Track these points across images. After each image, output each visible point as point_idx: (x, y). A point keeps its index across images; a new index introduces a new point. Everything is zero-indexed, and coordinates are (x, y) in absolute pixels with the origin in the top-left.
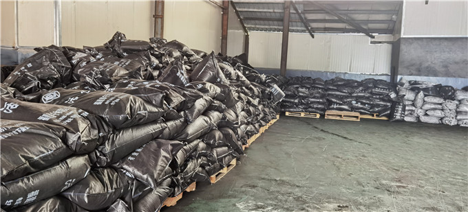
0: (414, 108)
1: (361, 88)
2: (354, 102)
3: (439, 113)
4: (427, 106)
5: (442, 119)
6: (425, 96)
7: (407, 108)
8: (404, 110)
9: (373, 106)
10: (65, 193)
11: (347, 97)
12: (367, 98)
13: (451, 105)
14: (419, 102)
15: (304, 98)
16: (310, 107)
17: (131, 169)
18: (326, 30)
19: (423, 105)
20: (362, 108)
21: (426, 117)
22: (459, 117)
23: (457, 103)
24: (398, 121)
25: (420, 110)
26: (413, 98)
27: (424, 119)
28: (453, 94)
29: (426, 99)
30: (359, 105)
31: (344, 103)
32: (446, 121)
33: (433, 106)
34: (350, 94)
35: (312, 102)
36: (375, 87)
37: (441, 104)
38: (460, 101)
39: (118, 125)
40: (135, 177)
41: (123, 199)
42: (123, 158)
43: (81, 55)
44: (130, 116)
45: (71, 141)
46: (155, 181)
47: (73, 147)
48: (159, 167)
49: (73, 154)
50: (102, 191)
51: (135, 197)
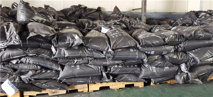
10: (165, 56)
17: (192, 54)
39: (188, 39)
40: (193, 58)
41: (186, 63)
42: (190, 50)
43: (203, 14)
44: (193, 35)
45: (166, 40)
46: (200, 60)
47: (166, 42)
48: (205, 56)
49: (167, 44)
50: (176, 58)
51: (192, 64)
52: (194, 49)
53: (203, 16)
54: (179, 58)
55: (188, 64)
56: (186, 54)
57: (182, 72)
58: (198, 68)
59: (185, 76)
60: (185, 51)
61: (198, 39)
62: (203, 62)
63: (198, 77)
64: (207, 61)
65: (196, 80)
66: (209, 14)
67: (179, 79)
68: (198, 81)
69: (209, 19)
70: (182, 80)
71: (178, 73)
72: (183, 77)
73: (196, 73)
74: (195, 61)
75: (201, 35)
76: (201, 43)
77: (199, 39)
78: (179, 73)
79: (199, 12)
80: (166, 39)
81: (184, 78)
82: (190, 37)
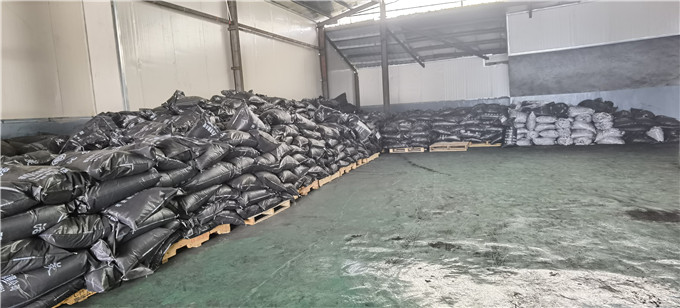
0: (526, 131)
1: (469, 116)
2: (463, 131)
3: (553, 134)
4: (539, 128)
5: (557, 139)
6: (537, 116)
7: (518, 132)
8: (515, 134)
9: (483, 133)
10: (41, 236)
11: (455, 127)
12: (477, 125)
13: (564, 124)
14: (531, 124)
15: (406, 132)
16: (413, 142)
18: (435, 57)
19: (536, 126)
20: (472, 137)
21: (539, 140)
22: (573, 136)
23: (571, 120)
24: (510, 147)
25: (533, 132)
26: (524, 120)
27: (538, 141)
28: (566, 111)
29: (538, 120)
30: (469, 134)
31: (453, 134)
32: (561, 142)
33: (546, 127)
34: (459, 122)
35: (415, 136)
36: (484, 112)
37: (554, 123)
38: (574, 118)
39: (98, 178)
40: (119, 221)
41: (105, 239)
42: (110, 205)
43: (131, 117)
44: (109, 169)
45: (35, 194)
46: (136, 223)
47: (38, 198)
48: (144, 211)
49: (41, 204)
50: (76, 233)
51: (119, 237)
52: (118, 201)
53: (130, 122)
54: (86, 232)
55: (111, 239)
56: (102, 216)
57: (100, 262)
58: (135, 241)
59: (110, 269)
60: (97, 211)
61: (123, 175)
62: (143, 224)
63: (142, 262)
64: (153, 221)
65: (137, 269)
66: (142, 117)
67: (96, 282)
68: (142, 272)
69: (145, 128)
70: (105, 281)
71: (89, 269)
72: (104, 275)
73: (134, 254)
74: (125, 227)
75: (127, 165)
76: (132, 183)
77: (126, 176)
78: (93, 269)
79: (122, 113)
80: (37, 191)
81: (107, 275)
82: (102, 174)
